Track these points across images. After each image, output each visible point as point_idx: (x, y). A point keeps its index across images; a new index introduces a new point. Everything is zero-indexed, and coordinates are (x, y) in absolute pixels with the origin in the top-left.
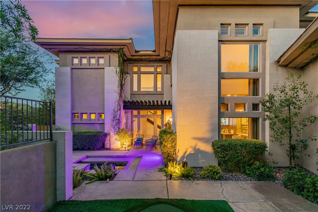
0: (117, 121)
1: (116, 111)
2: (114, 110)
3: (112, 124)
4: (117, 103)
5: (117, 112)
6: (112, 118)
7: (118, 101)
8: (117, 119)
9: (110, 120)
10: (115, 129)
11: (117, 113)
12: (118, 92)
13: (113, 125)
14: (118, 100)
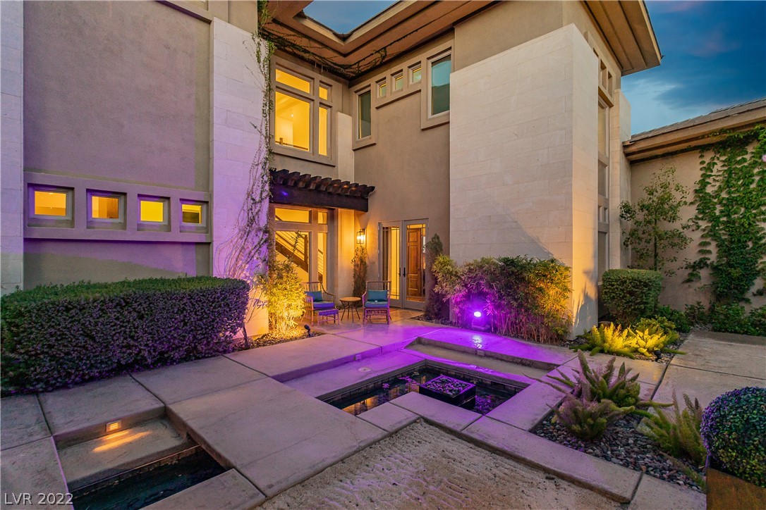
0: (261, 235)
1: (258, 199)
2: (249, 195)
3: (243, 248)
4: (260, 171)
5: (260, 202)
6: (243, 224)
7: (265, 163)
8: (260, 230)
9: (237, 231)
10: (254, 265)
11: (259, 205)
12: (264, 132)
13: (247, 251)
14: (262, 160)
